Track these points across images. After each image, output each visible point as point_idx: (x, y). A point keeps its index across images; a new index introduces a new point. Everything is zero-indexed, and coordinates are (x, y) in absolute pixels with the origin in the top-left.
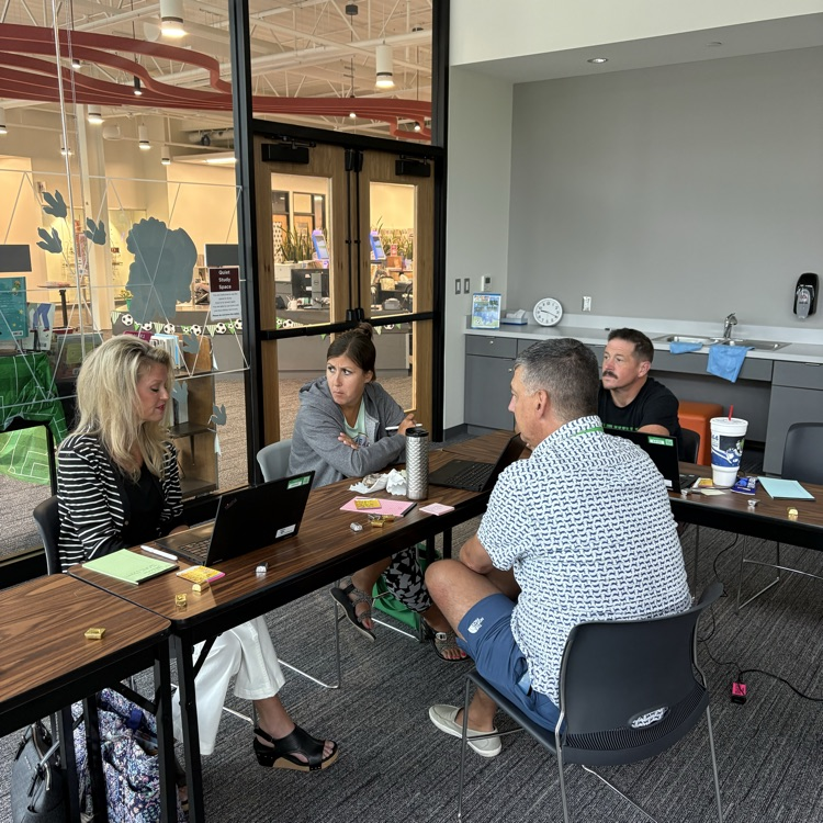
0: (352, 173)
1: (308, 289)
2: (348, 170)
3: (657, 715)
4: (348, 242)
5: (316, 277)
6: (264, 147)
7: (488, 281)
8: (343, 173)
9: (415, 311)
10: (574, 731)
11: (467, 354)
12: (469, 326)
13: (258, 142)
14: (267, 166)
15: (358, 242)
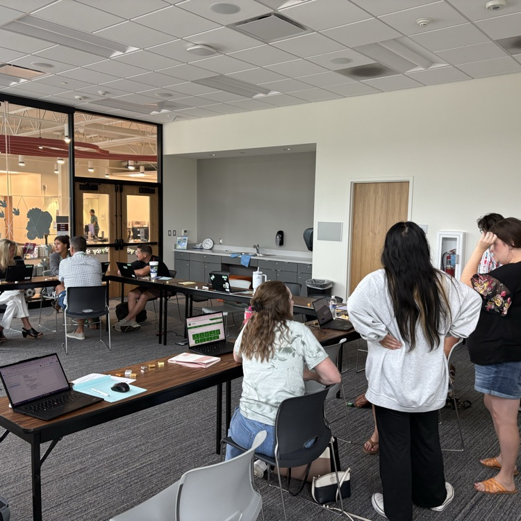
0: (118, 194)
1: (139, 235)
2: (116, 191)
3: (90, 311)
4: (116, 216)
5: (142, 230)
6: (80, 185)
7: (185, 231)
8: (114, 193)
9: (149, 241)
10: (70, 311)
11: (175, 259)
12: (175, 248)
13: (78, 184)
14: (81, 191)
15: (121, 216)
